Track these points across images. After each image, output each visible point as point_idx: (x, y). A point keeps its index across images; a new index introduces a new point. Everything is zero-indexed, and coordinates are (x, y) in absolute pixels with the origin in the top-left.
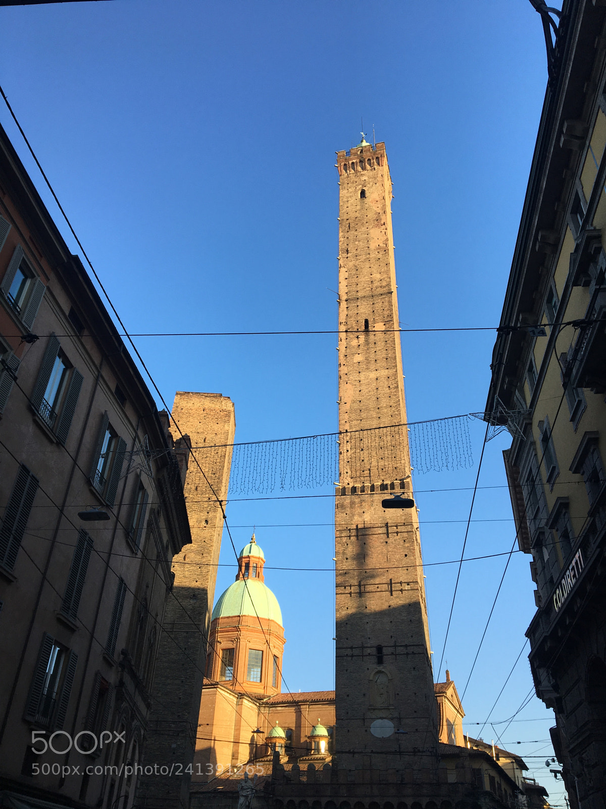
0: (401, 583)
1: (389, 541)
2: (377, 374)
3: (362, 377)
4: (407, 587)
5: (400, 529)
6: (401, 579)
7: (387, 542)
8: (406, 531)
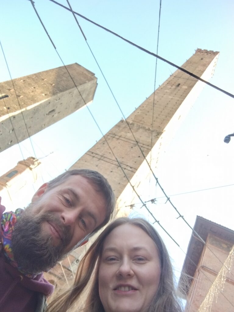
0: (127, 166)
1: (134, 148)
2: (173, 98)
3: (165, 96)
4: (129, 169)
5: (144, 146)
6: (129, 164)
7: (132, 147)
8: (147, 148)
